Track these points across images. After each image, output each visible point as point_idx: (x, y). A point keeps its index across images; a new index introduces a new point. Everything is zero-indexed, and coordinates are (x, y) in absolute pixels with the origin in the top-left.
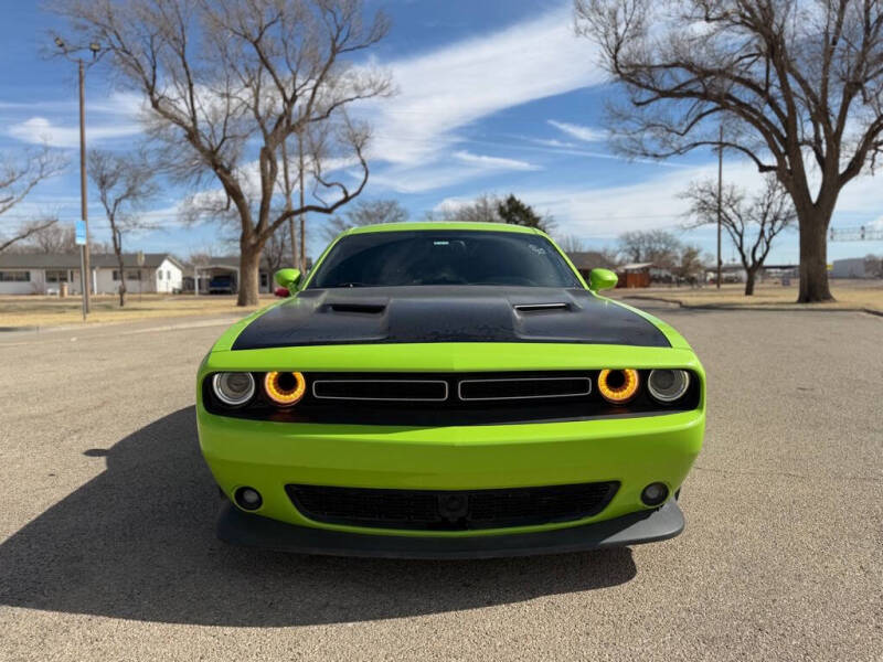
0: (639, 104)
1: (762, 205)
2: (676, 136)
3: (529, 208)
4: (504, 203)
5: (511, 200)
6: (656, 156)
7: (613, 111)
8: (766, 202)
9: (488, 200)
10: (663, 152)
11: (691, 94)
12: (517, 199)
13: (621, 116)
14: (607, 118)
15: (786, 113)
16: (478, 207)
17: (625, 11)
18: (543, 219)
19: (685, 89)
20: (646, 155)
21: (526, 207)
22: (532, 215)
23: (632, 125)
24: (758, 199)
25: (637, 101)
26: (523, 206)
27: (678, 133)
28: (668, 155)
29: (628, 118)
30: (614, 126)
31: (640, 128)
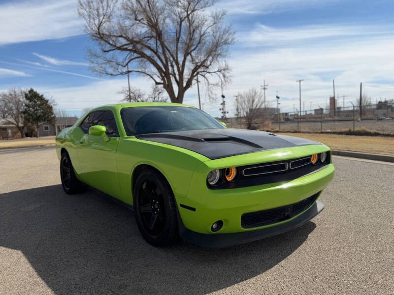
0: (105, 51)
1: (152, 98)
2: (121, 67)
3: (42, 96)
4: (27, 92)
5: (31, 91)
6: (112, 75)
7: (91, 53)
8: (154, 97)
9: (16, 90)
10: (115, 73)
11: (126, 49)
12: (35, 90)
13: (95, 56)
14: (89, 56)
15: (164, 62)
16: (11, 95)
17: (103, 10)
18: (49, 101)
19: (125, 47)
20: (108, 74)
21: (40, 95)
22: (44, 99)
23: (101, 61)
24: (150, 95)
25: (104, 50)
26: (38, 94)
27: (122, 66)
28: (117, 75)
29: (99, 57)
30: (92, 60)
31: (105, 62)
